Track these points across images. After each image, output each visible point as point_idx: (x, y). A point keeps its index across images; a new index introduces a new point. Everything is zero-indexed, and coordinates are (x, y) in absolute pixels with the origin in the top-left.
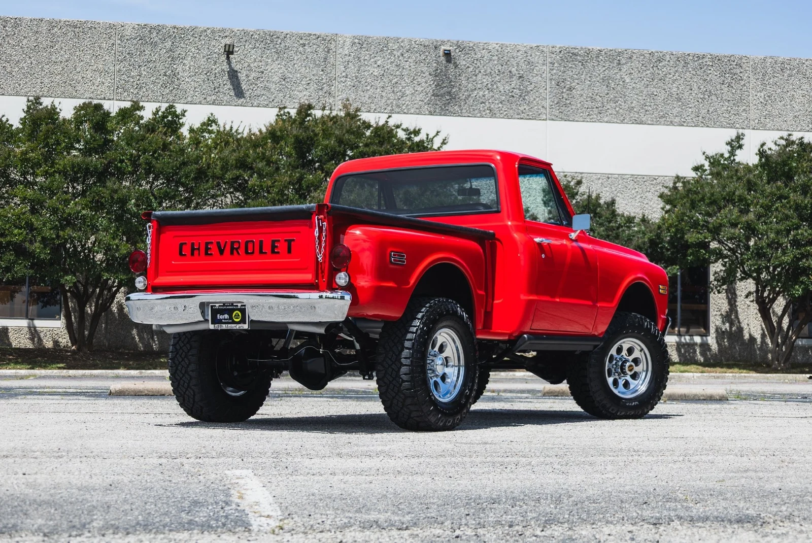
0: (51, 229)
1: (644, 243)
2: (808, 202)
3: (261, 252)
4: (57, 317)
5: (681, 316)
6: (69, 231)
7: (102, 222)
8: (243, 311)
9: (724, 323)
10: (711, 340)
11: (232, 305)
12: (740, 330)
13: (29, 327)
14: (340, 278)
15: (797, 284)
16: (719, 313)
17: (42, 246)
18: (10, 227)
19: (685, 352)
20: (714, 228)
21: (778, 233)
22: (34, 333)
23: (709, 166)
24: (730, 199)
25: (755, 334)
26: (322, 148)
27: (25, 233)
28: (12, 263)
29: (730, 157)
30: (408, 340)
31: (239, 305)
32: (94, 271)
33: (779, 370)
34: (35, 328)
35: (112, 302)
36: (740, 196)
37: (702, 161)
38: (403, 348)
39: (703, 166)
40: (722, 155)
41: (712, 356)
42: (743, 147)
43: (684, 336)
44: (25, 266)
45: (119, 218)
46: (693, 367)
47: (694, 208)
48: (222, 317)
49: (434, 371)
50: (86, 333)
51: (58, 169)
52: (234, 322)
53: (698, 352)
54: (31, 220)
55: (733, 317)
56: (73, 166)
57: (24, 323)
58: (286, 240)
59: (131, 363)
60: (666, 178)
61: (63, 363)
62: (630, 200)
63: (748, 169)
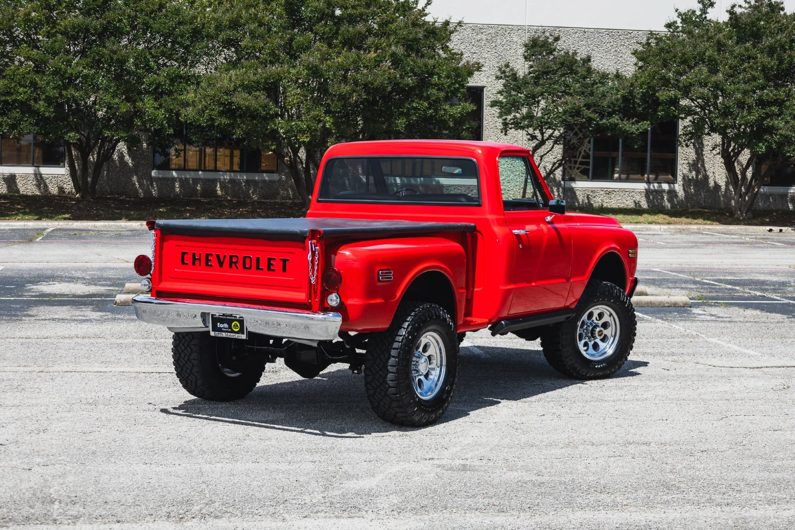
0: (54, 88)
1: (617, 100)
2: (775, 64)
3: (258, 268)
4: (62, 164)
5: (650, 163)
6: (71, 91)
7: (101, 81)
8: (241, 322)
9: (690, 171)
10: (678, 187)
11: (231, 316)
12: (706, 178)
13: (35, 174)
14: (331, 300)
15: (761, 142)
16: (687, 162)
17: (46, 104)
18: (16, 86)
19: (653, 198)
20: (684, 87)
21: (745, 93)
22: (40, 180)
23: (681, 23)
24: (701, 58)
25: (720, 182)
26: (311, 10)
27: (29, 91)
28: (18, 120)
29: (701, 15)
30: (394, 349)
31: (238, 316)
32: (96, 128)
33: (740, 221)
34: (41, 175)
35: (114, 151)
36: (710, 57)
37: (674, 17)
38: (390, 356)
39: (675, 22)
40: (694, 12)
41: (678, 202)
42: (715, 5)
43: (653, 183)
44: (31, 123)
45: (118, 77)
46: (660, 217)
47: (665, 67)
48: (222, 326)
49: (418, 371)
50: (89, 179)
51: (60, 29)
52: (233, 332)
53: (665, 199)
54: (35, 79)
55: (699, 166)
56: (74, 28)
57: (30, 170)
58: (281, 259)
59: (132, 213)
60: (640, 32)
61: (68, 214)
62: (605, 54)
63: (718, 27)
